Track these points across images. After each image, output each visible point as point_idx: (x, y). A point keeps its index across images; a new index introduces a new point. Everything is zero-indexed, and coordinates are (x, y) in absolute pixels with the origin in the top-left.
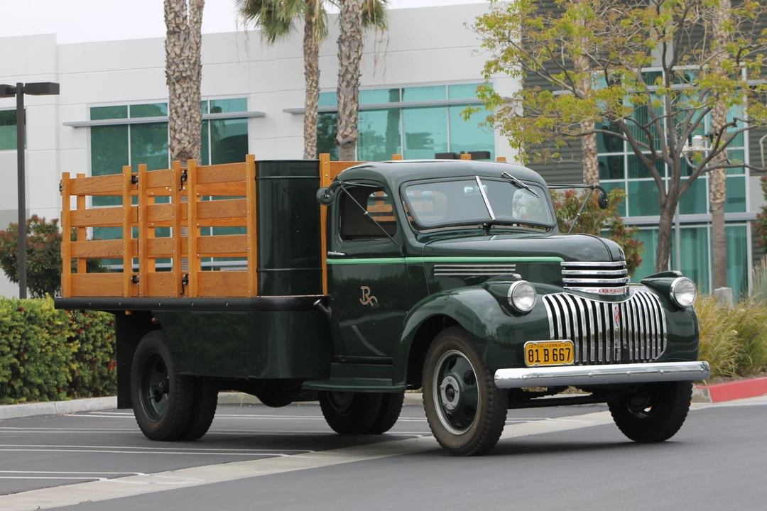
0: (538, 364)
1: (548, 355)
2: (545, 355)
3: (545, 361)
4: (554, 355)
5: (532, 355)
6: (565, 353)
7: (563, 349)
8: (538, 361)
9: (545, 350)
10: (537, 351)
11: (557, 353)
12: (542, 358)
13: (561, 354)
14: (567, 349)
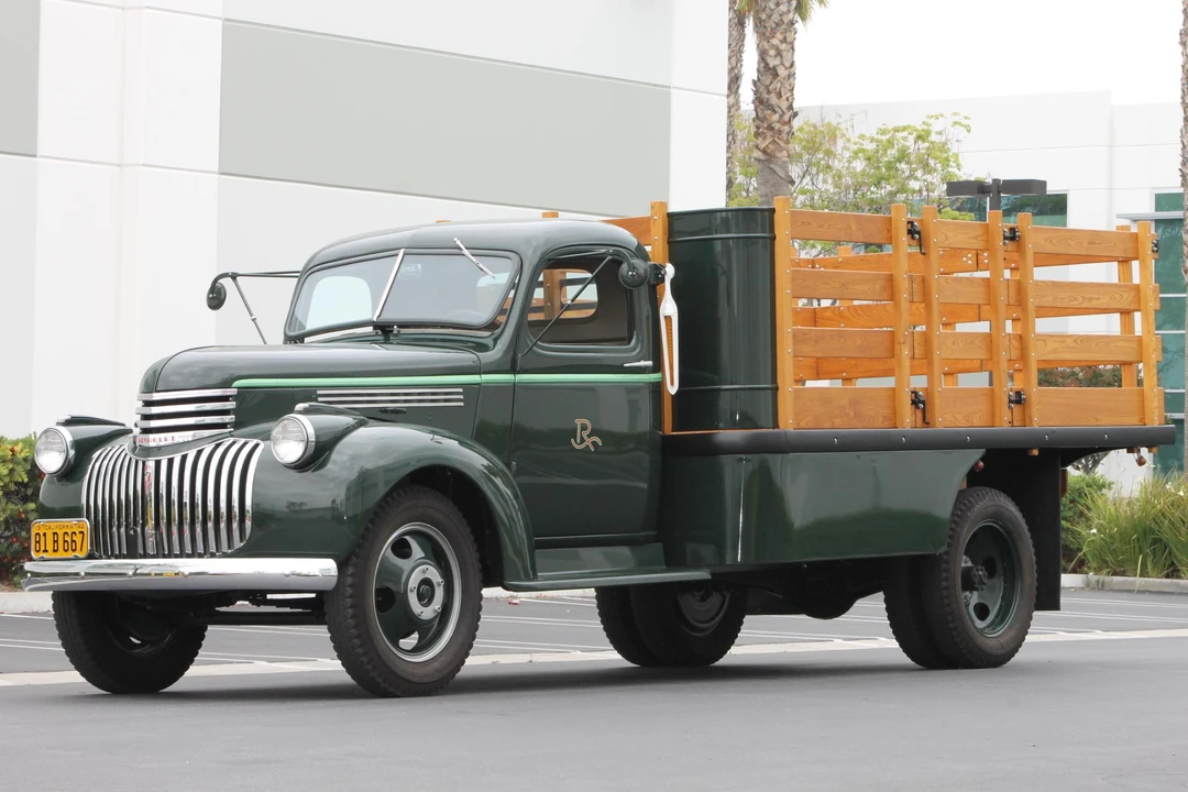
0: (45, 555)
1: (57, 541)
2: (55, 542)
3: (55, 551)
4: (65, 541)
5: (39, 542)
6: (78, 538)
7: (74, 533)
8: (45, 551)
9: (55, 533)
10: (45, 534)
11: (67, 538)
12: (50, 547)
13: (73, 541)
14: (80, 532)
